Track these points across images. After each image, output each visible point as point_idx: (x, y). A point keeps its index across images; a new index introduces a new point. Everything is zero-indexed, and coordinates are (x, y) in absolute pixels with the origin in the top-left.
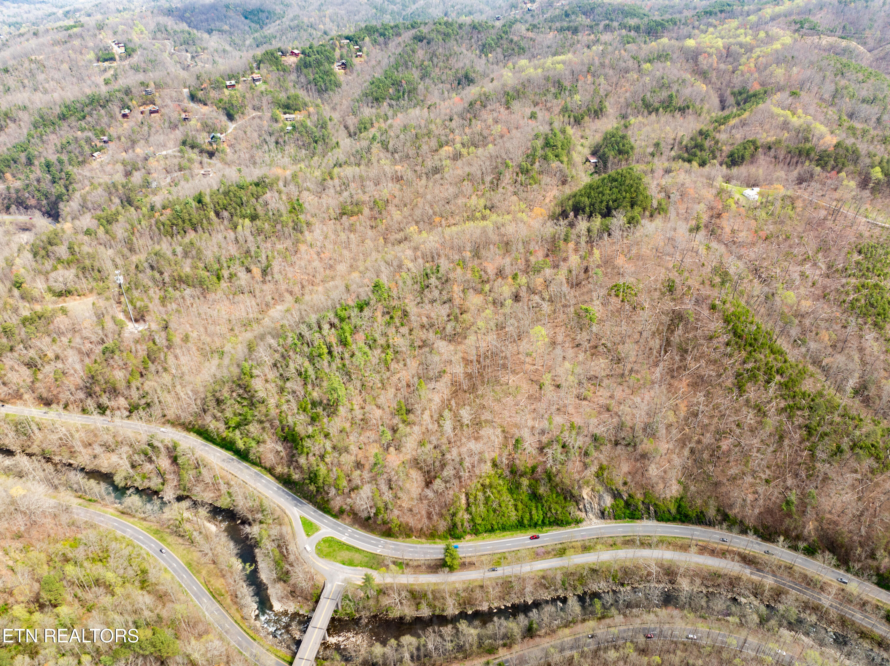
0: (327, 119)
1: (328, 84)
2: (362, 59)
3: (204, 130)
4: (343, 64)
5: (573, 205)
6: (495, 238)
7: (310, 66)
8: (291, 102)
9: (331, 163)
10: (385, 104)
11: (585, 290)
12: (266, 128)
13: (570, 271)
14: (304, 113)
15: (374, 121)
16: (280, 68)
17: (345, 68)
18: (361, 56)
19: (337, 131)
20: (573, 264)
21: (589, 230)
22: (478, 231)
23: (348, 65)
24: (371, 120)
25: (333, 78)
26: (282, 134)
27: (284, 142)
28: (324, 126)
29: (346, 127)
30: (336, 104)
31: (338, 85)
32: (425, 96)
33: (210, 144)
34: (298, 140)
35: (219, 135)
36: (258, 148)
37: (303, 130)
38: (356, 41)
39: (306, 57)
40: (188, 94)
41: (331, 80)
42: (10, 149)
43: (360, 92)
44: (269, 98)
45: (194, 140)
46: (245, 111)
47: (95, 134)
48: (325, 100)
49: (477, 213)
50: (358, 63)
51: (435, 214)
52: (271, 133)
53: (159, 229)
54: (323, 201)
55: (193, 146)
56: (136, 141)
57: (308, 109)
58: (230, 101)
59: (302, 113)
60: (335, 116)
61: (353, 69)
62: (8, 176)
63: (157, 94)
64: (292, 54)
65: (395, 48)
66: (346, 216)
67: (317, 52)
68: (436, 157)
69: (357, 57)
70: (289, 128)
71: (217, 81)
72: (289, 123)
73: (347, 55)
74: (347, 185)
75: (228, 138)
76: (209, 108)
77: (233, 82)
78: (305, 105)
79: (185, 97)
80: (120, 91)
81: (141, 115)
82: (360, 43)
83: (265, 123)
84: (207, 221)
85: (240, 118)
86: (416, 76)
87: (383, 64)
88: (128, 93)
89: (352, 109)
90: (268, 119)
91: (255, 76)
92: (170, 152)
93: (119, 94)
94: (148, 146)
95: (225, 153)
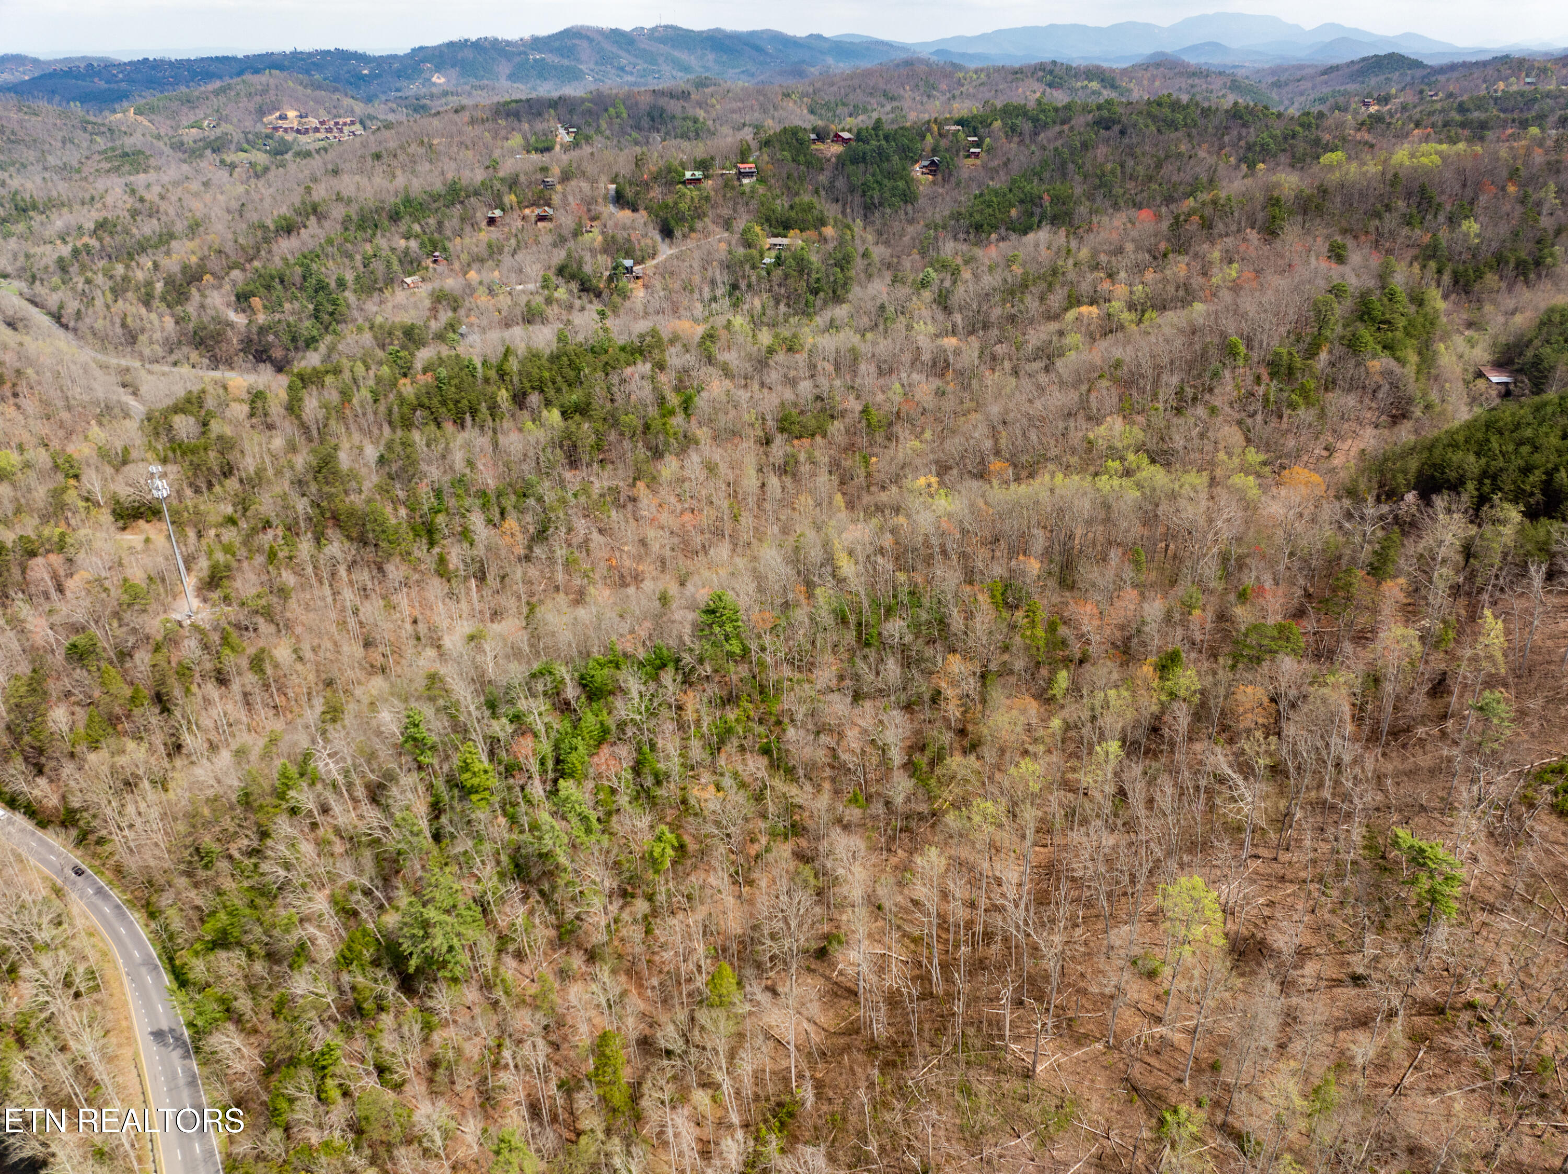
0: (857, 253)
1: (887, 195)
2: (978, 162)
3: (605, 251)
4: (933, 163)
5: (1420, 473)
6: (1134, 530)
7: (864, 160)
8: (794, 214)
11: (1425, 760)
12: (722, 256)
13: (1377, 681)
14: (811, 234)
16: (801, 158)
17: (933, 173)
18: (977, 155)
20: (1392, 658)
21: (1468, 552)
22: (1085, 506)
23: (944, 168)
25: (901, 184)
27: (749, 286)
28: (843, 264)
31: (908, 197)
33: (610, 279)
34: (780, 285)
35: (628, 263)
36: (692, 291)
37: (793, 263)
38: (975, 128)
39: (861, 146)
40: (612, 193)
41: (896, 188)
42: (285, 260)
43: (947, 213)
44: (754, 204)
45: (580, 268)
46: (699, 225)
47: (422, 245)
48: (873, 223)
49: (1110, 463)
50: (967, 167)
51: (997, 453)
52: (728, 267)
53: (390, 412)
54: (743, 396)
55: (573, 277)
56: (479, 260)
57: (824, 229)
58: (676, 203)
59: (805, 235)
60: (879, 252)
61: (950, 174)
62: (256, 302)
63: (559, 187)
64: (837, 138)
65: (1049, 141)
66: (786, 436)
67: (886, 138)
68: (1054, 326)
69: (968, 156)
70: (767, 260)
71: (669, 170)
72: (774, 253)
73: (947, 150)
74: (813, 367)
75: (650, 272)
76: (636, 215)
77: (698, 174)
78: (822, 222)
79: (605, 198)
80: (502, 180)
81: (519, 223)
82: (981, 131)
83: (723, 246)
84: (489, 408)
85: (684, 236)
86: (1078, 191)
87: (1015, 166)
88: (513, 183)
89: (921, 242)
90: (734, 242)
91: (744, 167)
92: (531, 287)
93: (497, 185)
94: (491, 270)
95: (625, 296)
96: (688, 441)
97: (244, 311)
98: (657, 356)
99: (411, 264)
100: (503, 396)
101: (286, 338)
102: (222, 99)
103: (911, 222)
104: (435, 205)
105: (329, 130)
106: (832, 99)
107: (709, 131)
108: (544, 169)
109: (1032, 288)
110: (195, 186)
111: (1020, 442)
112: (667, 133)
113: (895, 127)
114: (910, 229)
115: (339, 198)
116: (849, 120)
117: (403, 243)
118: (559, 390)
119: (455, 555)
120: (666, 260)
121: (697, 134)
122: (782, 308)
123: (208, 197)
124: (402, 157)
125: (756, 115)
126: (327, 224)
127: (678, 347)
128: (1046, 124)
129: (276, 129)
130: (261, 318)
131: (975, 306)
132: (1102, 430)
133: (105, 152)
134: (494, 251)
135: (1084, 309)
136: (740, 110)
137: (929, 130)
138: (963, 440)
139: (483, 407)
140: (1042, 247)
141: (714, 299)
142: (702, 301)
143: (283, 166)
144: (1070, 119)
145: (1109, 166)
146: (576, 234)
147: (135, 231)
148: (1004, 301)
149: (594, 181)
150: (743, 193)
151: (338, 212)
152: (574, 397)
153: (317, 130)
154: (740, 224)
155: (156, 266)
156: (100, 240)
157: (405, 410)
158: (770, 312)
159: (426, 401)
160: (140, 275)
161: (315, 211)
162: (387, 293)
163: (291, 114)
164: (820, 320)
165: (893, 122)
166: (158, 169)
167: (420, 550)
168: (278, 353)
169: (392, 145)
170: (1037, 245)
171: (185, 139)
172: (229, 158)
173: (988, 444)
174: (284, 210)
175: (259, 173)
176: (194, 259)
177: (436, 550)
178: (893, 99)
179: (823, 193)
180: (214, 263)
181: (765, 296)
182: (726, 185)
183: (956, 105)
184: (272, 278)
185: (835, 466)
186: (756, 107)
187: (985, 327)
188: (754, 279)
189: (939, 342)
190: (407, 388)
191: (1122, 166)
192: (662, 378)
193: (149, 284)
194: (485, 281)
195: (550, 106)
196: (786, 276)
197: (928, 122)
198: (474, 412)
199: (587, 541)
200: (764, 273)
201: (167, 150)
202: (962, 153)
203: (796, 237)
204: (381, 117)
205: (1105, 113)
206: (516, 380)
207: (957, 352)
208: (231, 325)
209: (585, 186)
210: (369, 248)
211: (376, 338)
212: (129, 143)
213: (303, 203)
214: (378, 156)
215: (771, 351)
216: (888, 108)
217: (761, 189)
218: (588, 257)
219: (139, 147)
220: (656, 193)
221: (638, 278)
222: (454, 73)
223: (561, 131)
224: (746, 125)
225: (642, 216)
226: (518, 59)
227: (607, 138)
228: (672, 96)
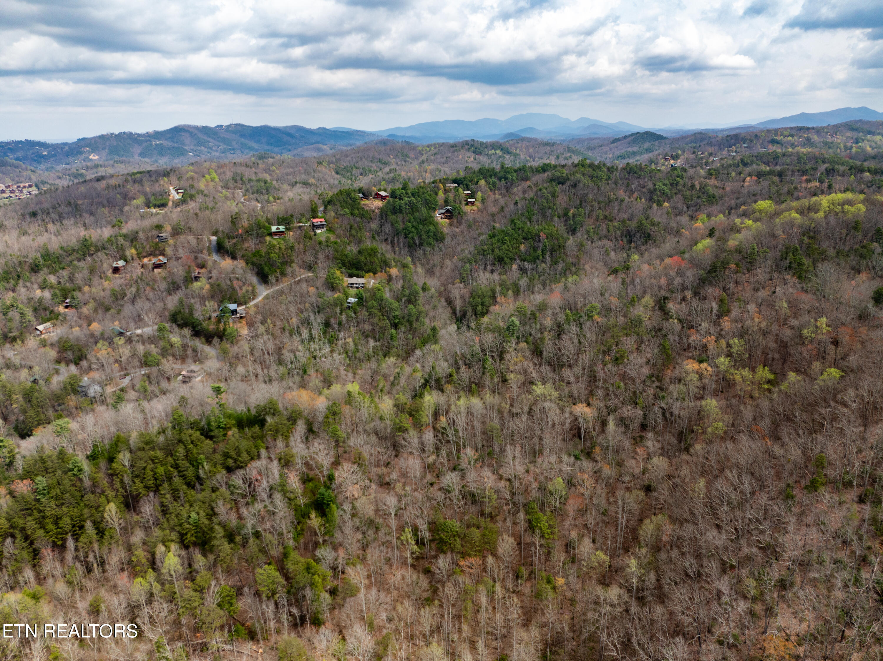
0: (418, 288)
1: (424, 237)
2: (474, 208)
3: (213, 297)
4: (448, 211)
7: (401, 212)
8: (363, 259)
9: (419, 379)
10: (515, 267)
12: (313, 299)
14: (381, 276)
15: (498, 293)
16: (356, 212)
17: (449, 217)
18: (472, 203)
19: (435, 308)
23: (456, 214)
24: (493, 291)
25: (432, 228)
26: (338, 310)
27: (340, 324)
28: (412, 300)
29: (450, 302)
30: (435, 265)
31: (439, 238)
32: (578, 257)
33: (219, 320)
34: (365, 322)
35: (233, 307)
37: (374, 303)
38: (467, 185)
39: (397, 201)
40: (214, 244)
41: (429, 231)
43: (473, 249)
44: (330, 252)
45: (191, 314)
46: (289, 270)
47: (54, 294)
48: (419, 258)
50: (469, 212)
52: (319, 309)
55: (186, 323)
56: (103, 308)
57: (389, 270)
58: (268, 253)
59: (377, 276)
60: (432, 283)
61: (461, 218)
63: (171, 241)
64: (377, 196)
65: (523, 193)
67: (413, 195)
69: (467, 204)
70: (351, 300)
71: (259, 226)
72: (352, 292)
73: (454, 201)
75: (252, 312)
76: (236, 263)
77: (282, 228)
78: (386, 264)
79: (209, 249)
80: (125, 236)
81: (139, 271)
82: (472, 187)
83: (312, 288)
84: (95, 524)
85: (277, 280)
86: (562, 230)
87: (508, 212)
88: (133, 239)
89: (460, 273)
90: (321, 285)
91: (317, 221)
92: (148, 331)
93: (121, 241)
94: (113, 319)
95: (234, 339)
99: (43, 312)
100: (112, 508)
103: (446, 256)
104: (69, 259)
105: (12, 192)
106: (349, 165)
107: (275, 188)
108: (158, 225)
112: (247, 190)
114: (448, 262)
117: (38, 292)
120: (264, 300)
121: (268, 190)
122: (371, 342)
125: (303, 176)
128: (514, 181)
134: (117, 298)
137: (438, 187)
139: (89, 525)
141: (312, 339)
142: (302, 342)
144: (530, 177)
146: (188, 280)
149: (198, 236)
150: (320, 243)
153: (3, 191)
154: (322, 268)
158: (362, 348)
162: (18, 343)
179: (377, 238)
181: (355, 332)
182: (304, 236)
186: (303, 171)
194: (108, 332)
195: (164, 176)
196: (371, 315)
197: (436, 182)
200: (351, 312)
202: (463, 203)
203: (368, 277)
204: (50, 182)
205: (555, 173)
206: (127, 481)
209: (192, 239)
210: (9, 298)
214: (35, 214)
216: (387, 170)
217: (333, 238)
218: (197, 306)
220: (251, 244)
221: (241, 318)
222: (104, 153)
223: (173, 192)
224: (296, 183)
225: (240, 264)
226: (145, 144)
227: (206, 196)
228: (247, 166)
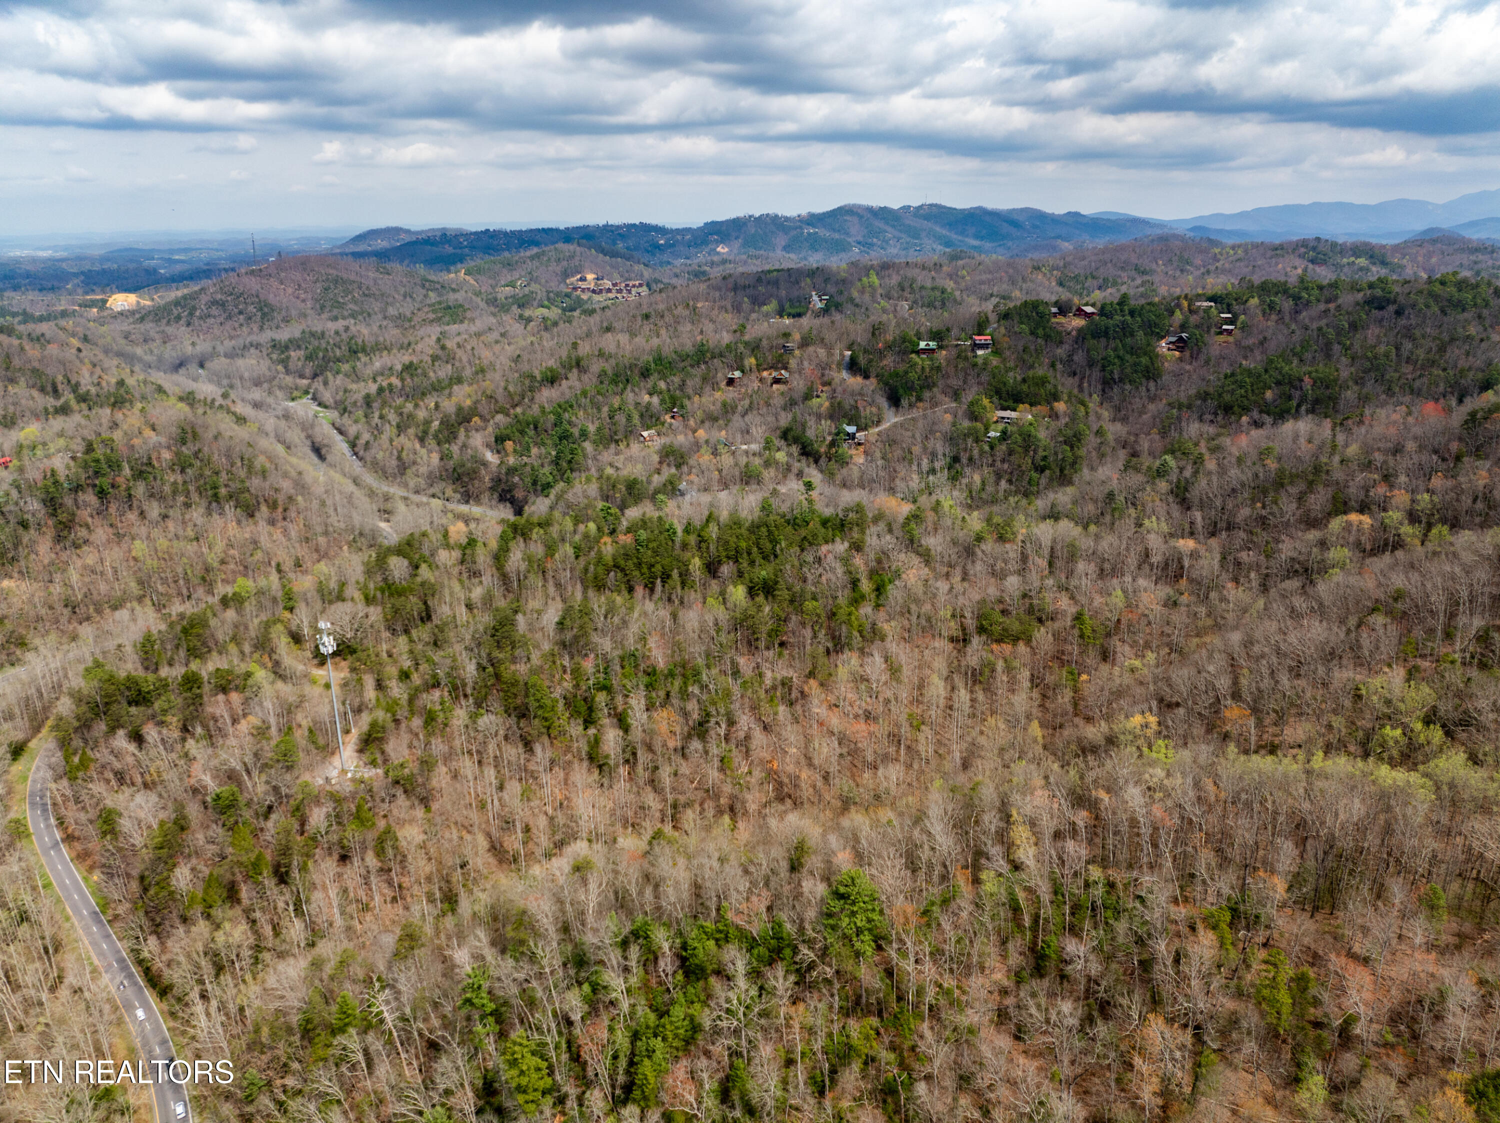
0: (1091, 431)
1: (1128, 370)
2: (1231, 339)
3: (831, 417)
4: (1182, 340)
7: (1106, 335)
8: (1026, 388)
10: (1245, 419)
12: (947, 428)
14: (1042, 409)
16: (1040, 332)
17: (1180, 349)
18: (1229, 332)
23: (1193, 344)
27: (970, 459)
28: (1073, 442)
31: (1151, 373)
33: (833, 444)
34: (1003, 461)
35: (851, 429)
36: (911, 463)
37: (1019, 439)
38: (1229, 305)
39: (1104, 321)
40: (847, 359)
41: (1139, 364)
42: (543, 409)
43: (1192, 392)
44: (984, 378)
45: (804, 431)
46: (927, 394)
47: (663, 402)
48: (1111, 398)
49: (1388, 730)
50: (1216, 344)
51: (1236, 696)
52: (951, 440)
53: (586, 570)
54: (943, 586)
55: (796, 440)
56: (711, 418)
57: (1056, 404)
58: (906, 373)
59: (1036, 409)
60: (1115, 430)
61: (1199, 351)
62: (509, 445)
63: (797, 352)
64: (1080, 312)
65: (1312, 319)
66: (984, 638)
67: (1132, 313)
68: (1313, 535)
69: (1221, 333)
70: (992, 434)
71: (904, 340)
72: (1001, 426)
73: (1197, 327)
74: (1024, 558)
75: (873, 439)
76: (868, 382)
77: (933, 345)
78: (1055, 397)
79: (839, 364)
80: (746, 344)
81: (756, 384)
82: (1236, 308)
83: (948, 417)
84: (681, 575)
85: (911, 405)
86: (1344, 374)
87: (1272, 346)
88: (755, 347)
89: (1162, 421)
90: (960, 413)
91: (980, 339)
92: (754, 447)
93: (741, 348)
94: (720, 429)
95: (843, 462)
96: (873, 635)
97: (498, 452)
98: (856, 535)
99: (650, 418)
100: (696, 563)
101: (528, 480)
102: (536, 263)
103: (1152, 399)
104: (682, 364)
105: (620, 291)
106: (1082, 272)
107: (955, 301)
108: (786, 335)
109: (1289, 488)
110: (495, 335)
111: (1266, 684)
112: (915, 302)
113: (1142, 301)
114: (1151, 407)
115: (601, 354)
116: (1097, 292)
117: (647, 398)
118: (752, 563)
119: (612, 739)
120: (889, 429)
121: (944, 304)
122: (1003, 484)
123: (497, 348)
124: (668, 318)
125: (1005, 286)
126: (585, 378)
127: (882, 526)
128: (1309, 302)
129: (575, 289)
130: (511, 460)
131: (1218, 503)
132: (1377, 682)
133: (433, 305)
134: (728, 409)
135: (1354, 517)
136: (989, 281)
137: (1178, 306)
138: (1193, 672)
139: (675, 574)
140: (1302, 440)
141: (933, 471)
142: (920, 472)
143: (570, 322)
144: (1336, 298)
145: (1382, 349)
146: (807, 397)
147: (432, 374)
148: (1253, 501)
149: (829, 349)
150: (975, 365)
151: (596, 367)
152: (764, 573)
153: (609, 291)
154: (969, 396)
155: (437, 406)
156: (403, 380)
157: (601, 570)
158: (990, 489)
159: (622, 563)
160: (421, 414)
161: (578, 364)
162: (622, 446)
163: (590, 277)
164: (1041, 504)
165: (1142, 295)
166: (472, 320)
167: (576, 729)
168: (519, 494)
169: (661, 307)
170: (1296, 437)
171: (499, 296)
172: (527, 313)
173: (1224, 683)
174: (551, 363)
175: (547, 325)
176: (468, 402)
177: (592, 731)
178: (1144, 273)
179: (1059, 366)
180: (484, 408)
181: (986, 470)
182: (959, 356)
183: (1210, 280)
184: (528, 424)
185: (1036, 681)
186: (1006, 279)
187: (1230, 527)
188: (976, 452)
189: (1173, 542)
190: (608, 547)
191: (1397, 349)
192: (858, 561)
193: (427, 422)
194: (713, 441)
195: (808, 276)
196: (1011, 453)
197: (1178, 298)
198: (666, 577)
199: (748, 737)
200: (986, 448)
201: (482, 305)
202: (1213, 330)
203: (1025, 411)
204: (666, 281)
205: (1378, 292)
206: (712, 547)
207: (1194, 555)
208: (485, 464)
209: (822, 352)
210: (616, 402)
211: (601, 489)
212: (452, 298)
213: (570, 357)
214: (647, 317)
215: (979, 539)
216: (1139, 281)
217: (995, 361)
218: (812, 422)
219: (461, 302)
220: (889, 362)
221: (860, 444)
222: (737, 244)
223: (815, 298)
224: (992, 295)
225: (872, 383)
226: (793, 233)
227: (857, 305)
228: (924, 268)
